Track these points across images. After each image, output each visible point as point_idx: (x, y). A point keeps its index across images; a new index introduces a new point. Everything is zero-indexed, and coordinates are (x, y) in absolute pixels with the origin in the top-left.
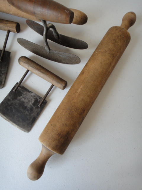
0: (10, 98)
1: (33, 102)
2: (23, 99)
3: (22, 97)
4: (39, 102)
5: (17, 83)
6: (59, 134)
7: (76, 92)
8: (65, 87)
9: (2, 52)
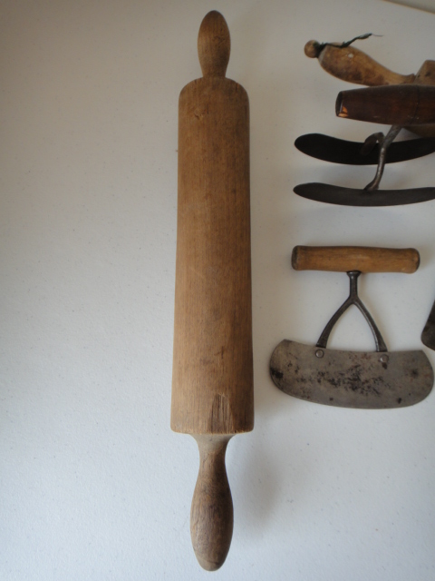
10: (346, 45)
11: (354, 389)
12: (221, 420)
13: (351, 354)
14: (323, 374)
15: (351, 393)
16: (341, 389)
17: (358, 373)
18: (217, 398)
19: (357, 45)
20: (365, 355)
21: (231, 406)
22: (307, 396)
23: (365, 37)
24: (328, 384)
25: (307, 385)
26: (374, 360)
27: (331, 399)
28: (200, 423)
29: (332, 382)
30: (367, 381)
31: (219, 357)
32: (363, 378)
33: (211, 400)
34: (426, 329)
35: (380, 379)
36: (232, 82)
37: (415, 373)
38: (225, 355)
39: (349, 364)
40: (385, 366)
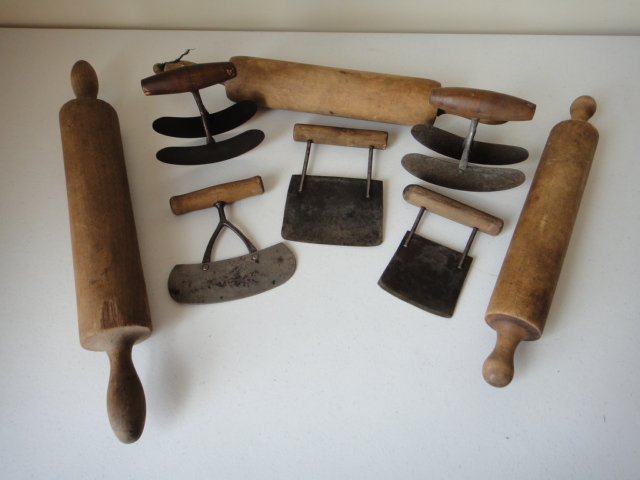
0: (400, 259)
1: (445, 261)
2: (426, 260)
3: (422, 255)
4: (458, 261)
5: (408, 232)
6: (532, 295)
7: (537, 227)
8: (501, 229)
9: (369, 183)
10: (178, 61)
11: (237, 284)
12: (111, 318)
13: (230, 261)
14: (211, 282)
15: (236, 288)
16: (228, 288)
17: (238, 273)
18: (106, 304)
19: (184, 59)
20: (241, 258)
21: (118, 307)
22: (202, 300)
23: (187, 53)
24: (217, 288)
25: (200, 293)
26: (247, 260)
27: (221, 297)
28: (95, 325)
29: (220, 285)
30: (246, 276)
31: (104, 277)
32: (242, 275)
33: (101, 306)
34: (283, 228)
35: (256, 271)
36: (103, 102)
37: (280, 260)
38: (109, 273)
39: (230, 268)
40: (257, 261)
